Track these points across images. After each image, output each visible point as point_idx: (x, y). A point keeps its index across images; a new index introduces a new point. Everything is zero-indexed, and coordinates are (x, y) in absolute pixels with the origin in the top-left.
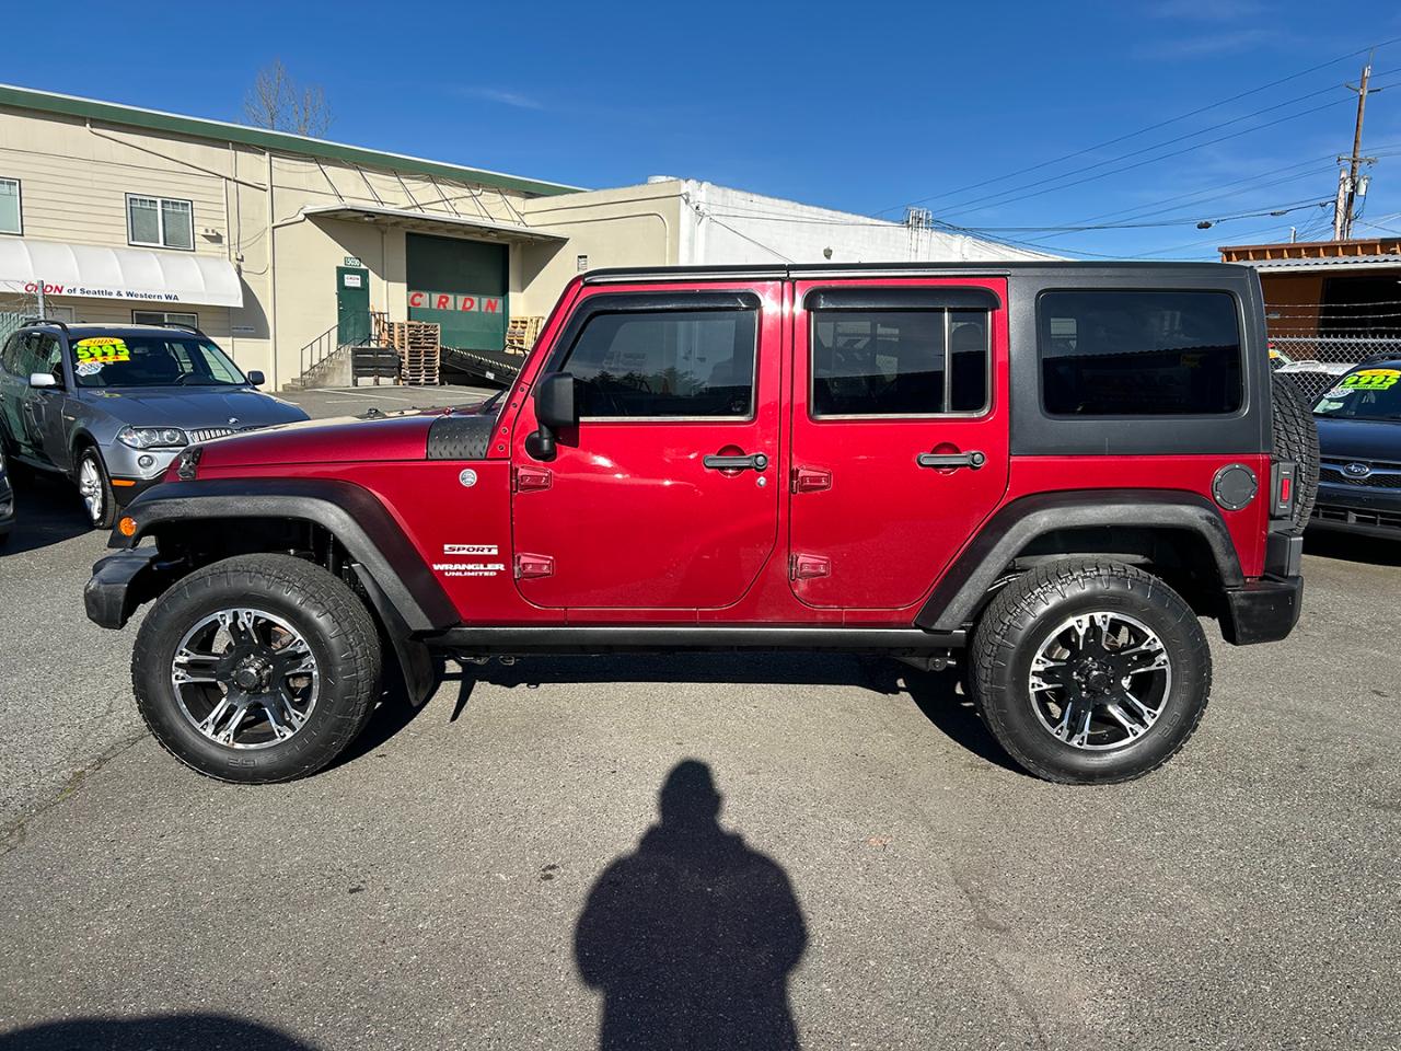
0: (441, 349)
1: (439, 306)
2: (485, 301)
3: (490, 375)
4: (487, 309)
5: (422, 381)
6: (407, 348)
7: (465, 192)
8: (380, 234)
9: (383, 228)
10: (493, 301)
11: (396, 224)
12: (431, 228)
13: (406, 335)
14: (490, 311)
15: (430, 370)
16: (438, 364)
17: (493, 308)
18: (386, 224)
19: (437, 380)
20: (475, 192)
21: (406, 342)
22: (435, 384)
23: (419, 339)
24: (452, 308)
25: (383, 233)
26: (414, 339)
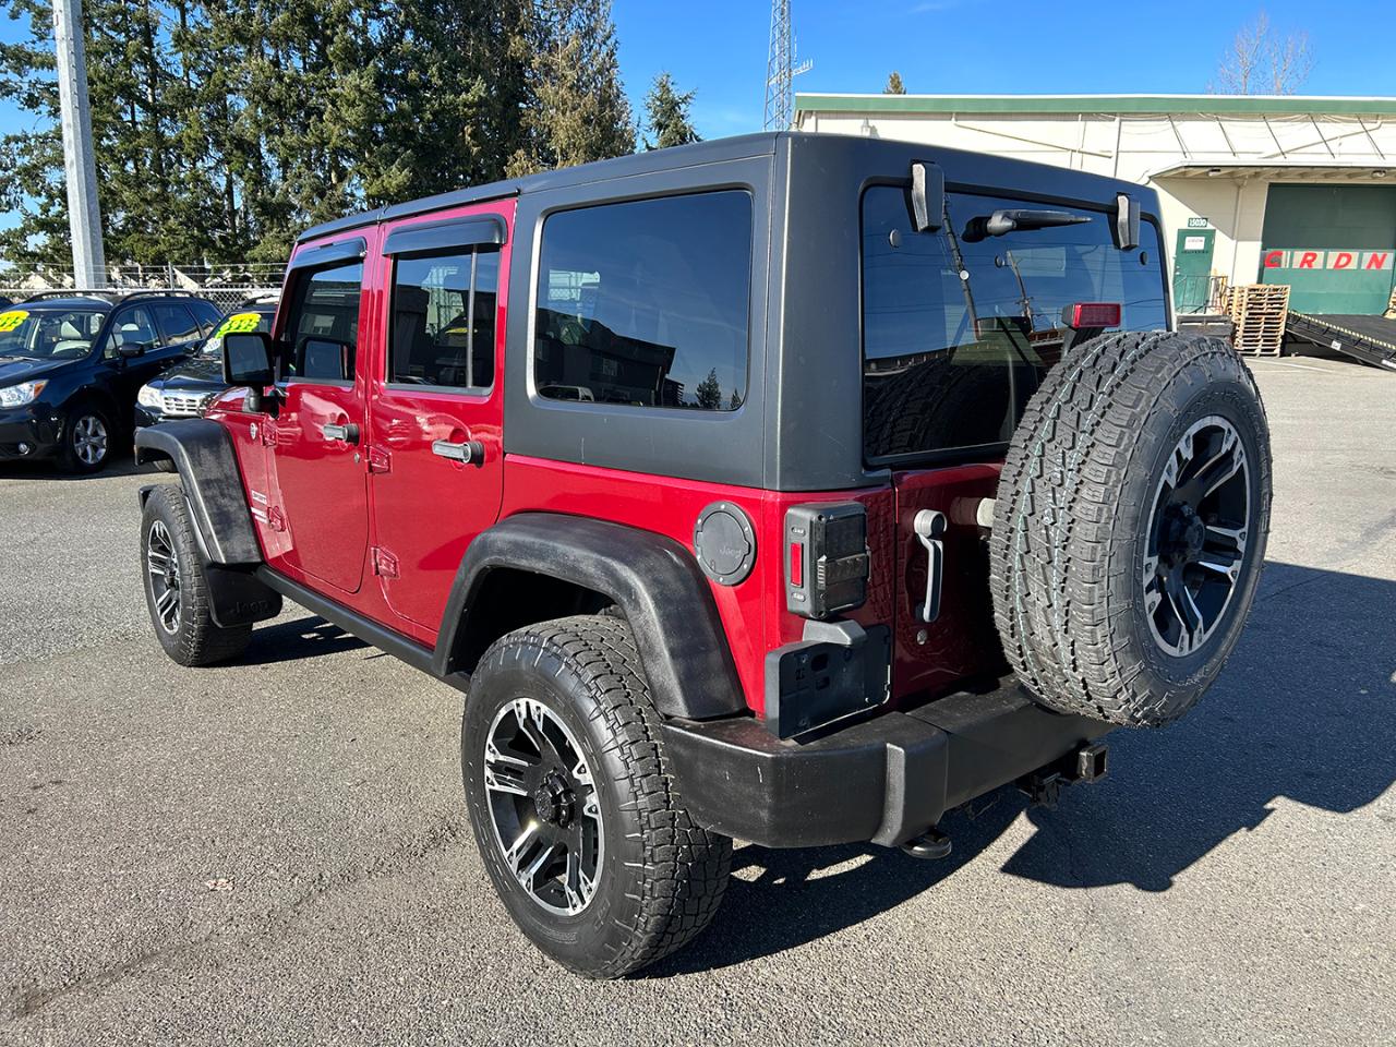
0: (1289, 315)
1: (1302, 265)
2: (1368, 256)
3: (1336, 346)
4: (1369, 266)
5: (1258, 351)
6: (1245, 314)
7: (1357, 127)
8: (1236, 188)
9: (1239, 181)
10: (1380, 255)
11: (1257, 175)
12: (1302, 175)
13: (1246, 300)
14: (1373, 267)
15: (1270, 340)
16: (1282, 333)
17: (1379, 264)
18: (1243, 177)
19: (1277, 351)
20: (1368, 126)
21: (1244, 308)
22: (1275, 355)
23: (1261, 304)
24: (1320, 267)
25: (1239, 187)
26: (1254, 304)
